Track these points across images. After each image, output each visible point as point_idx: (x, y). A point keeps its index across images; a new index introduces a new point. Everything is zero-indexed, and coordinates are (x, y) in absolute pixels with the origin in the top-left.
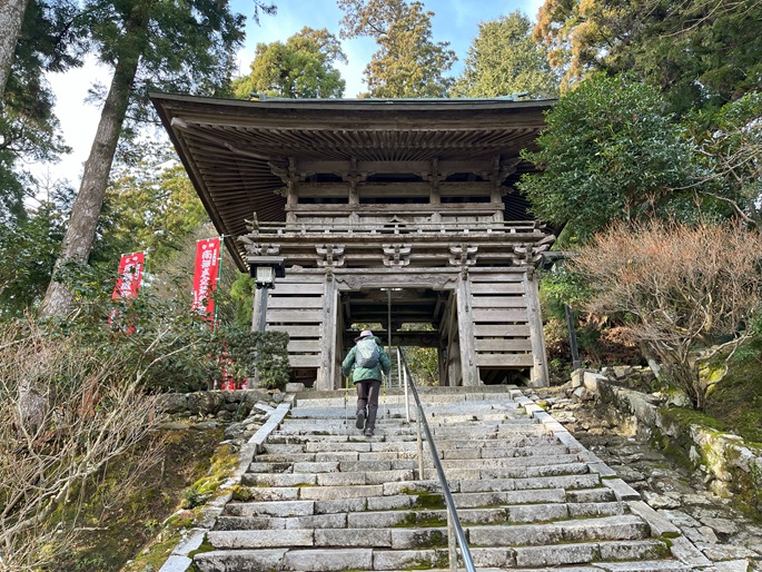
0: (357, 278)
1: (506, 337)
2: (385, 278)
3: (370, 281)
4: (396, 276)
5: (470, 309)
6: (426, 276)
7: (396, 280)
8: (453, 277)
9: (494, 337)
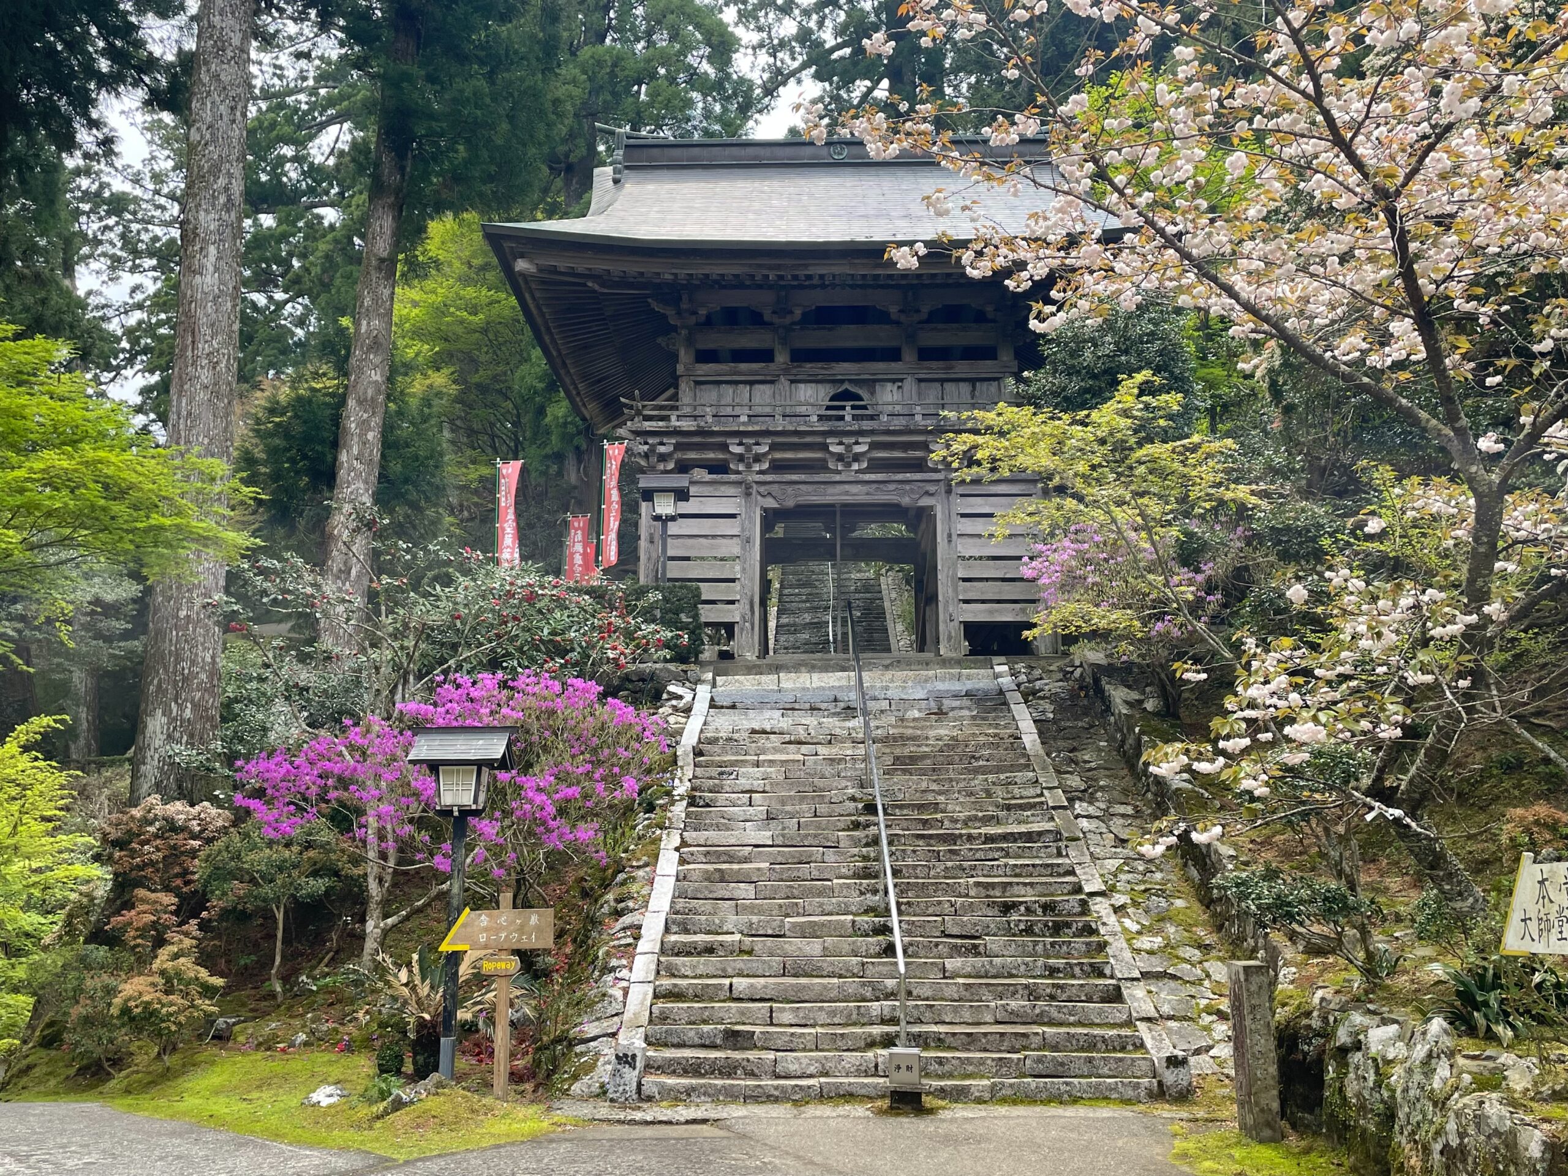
0: (790, 489)
1: (1004, 580)
2: (831, 490)
3: (809, 494)
4: (847, 487)
5: (954, 537)
6: (892, 487)
7: (847, 493)
8: (932, 488)
9: (987, 579)
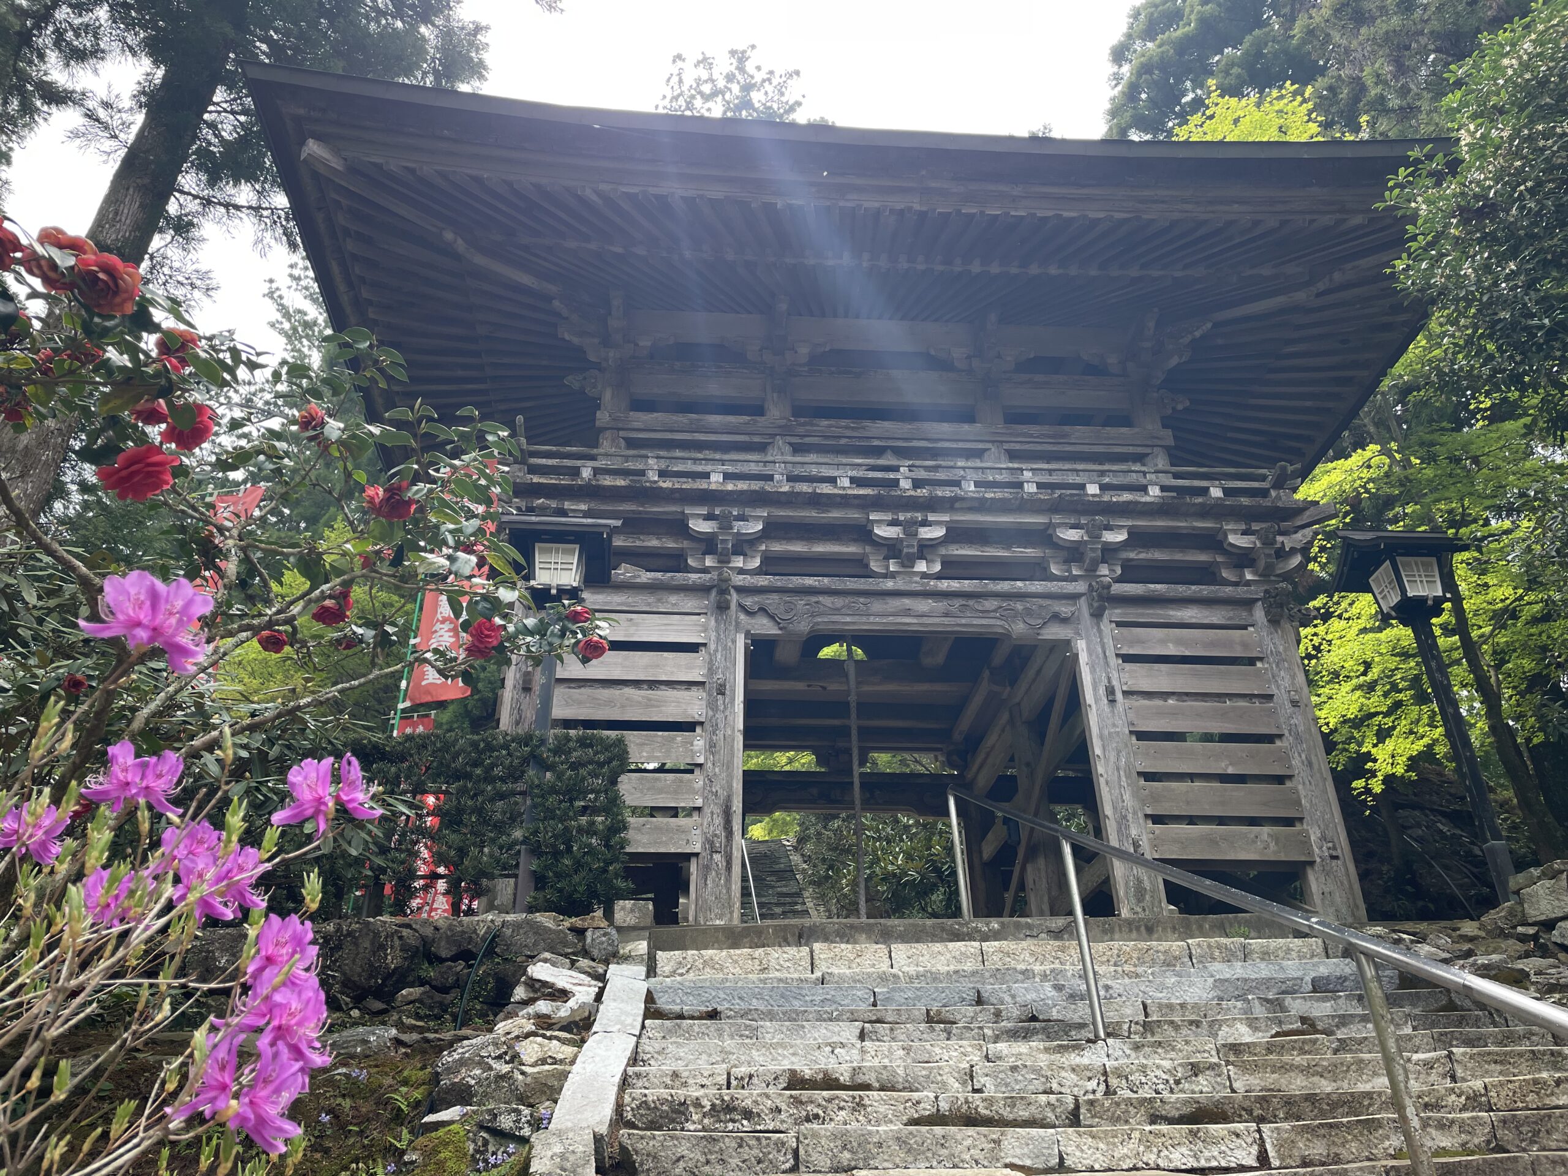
0: (801, 603)
1: (1224, 778)
2: (877, 606)
3: (837, 611)
4: (907, 602)
5: (1119, 696)
6: (990, 604)
7: (907, 612)
8: (1065, 609)
9: (1192, 777)
